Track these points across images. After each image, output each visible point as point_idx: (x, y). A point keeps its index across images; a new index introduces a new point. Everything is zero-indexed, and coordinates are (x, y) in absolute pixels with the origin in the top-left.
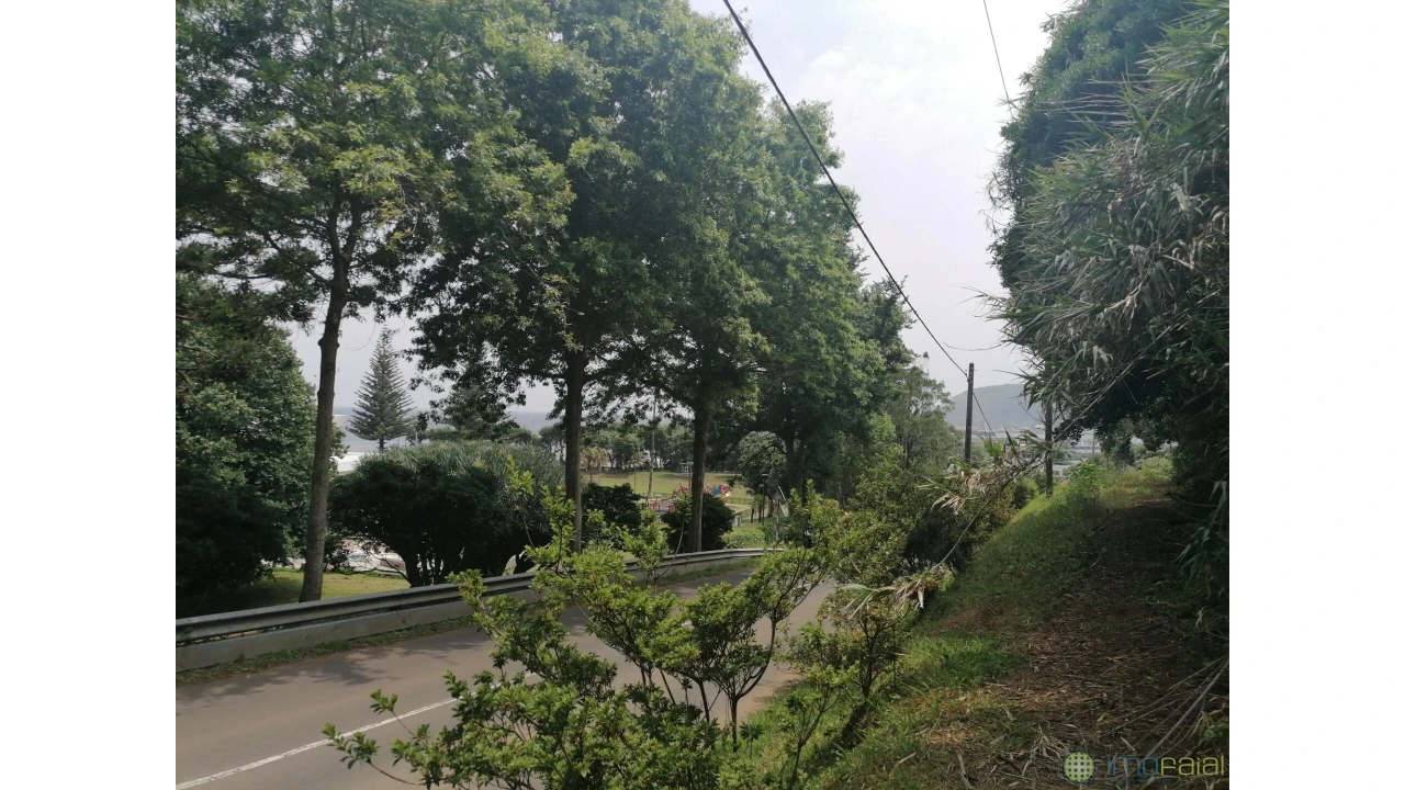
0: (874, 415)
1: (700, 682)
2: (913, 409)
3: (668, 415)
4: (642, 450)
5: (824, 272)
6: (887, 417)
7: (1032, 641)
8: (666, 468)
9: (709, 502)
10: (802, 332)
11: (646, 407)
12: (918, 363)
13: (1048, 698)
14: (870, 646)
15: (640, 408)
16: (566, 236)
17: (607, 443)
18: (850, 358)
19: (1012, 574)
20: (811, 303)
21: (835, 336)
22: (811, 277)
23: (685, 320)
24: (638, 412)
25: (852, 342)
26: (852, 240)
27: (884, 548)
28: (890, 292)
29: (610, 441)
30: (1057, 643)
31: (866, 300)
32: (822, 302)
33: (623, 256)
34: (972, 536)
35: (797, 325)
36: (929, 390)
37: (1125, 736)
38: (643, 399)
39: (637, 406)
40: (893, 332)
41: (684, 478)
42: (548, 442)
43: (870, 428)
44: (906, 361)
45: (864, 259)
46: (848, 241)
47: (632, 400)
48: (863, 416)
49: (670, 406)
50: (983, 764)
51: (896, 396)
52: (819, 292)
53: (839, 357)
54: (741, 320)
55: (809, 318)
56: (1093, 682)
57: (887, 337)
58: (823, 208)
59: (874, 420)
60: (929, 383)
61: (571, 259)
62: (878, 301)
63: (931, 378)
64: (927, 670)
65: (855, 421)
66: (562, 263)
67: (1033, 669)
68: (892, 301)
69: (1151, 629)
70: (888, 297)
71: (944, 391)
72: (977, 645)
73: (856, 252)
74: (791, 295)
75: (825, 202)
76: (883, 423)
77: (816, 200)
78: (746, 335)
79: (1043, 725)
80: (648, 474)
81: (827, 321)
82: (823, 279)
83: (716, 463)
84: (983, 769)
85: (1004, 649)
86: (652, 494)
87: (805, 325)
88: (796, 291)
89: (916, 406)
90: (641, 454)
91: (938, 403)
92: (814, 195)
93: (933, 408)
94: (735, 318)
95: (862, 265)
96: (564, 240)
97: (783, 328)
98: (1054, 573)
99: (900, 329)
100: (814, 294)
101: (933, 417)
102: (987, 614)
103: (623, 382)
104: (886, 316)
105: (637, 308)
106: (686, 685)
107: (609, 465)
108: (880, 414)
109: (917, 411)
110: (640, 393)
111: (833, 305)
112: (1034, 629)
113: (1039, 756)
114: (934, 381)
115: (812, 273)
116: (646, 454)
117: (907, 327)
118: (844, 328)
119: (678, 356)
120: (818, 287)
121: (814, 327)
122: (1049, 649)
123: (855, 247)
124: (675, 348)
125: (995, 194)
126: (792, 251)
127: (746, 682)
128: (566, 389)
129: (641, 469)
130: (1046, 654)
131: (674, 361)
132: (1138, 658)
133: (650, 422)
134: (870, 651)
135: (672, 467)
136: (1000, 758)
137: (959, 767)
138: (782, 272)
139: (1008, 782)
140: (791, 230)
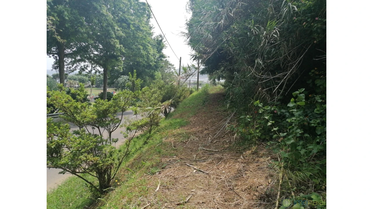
0: (156, 72)
1: (98, 128)
2: (166, 71)
3: (95, 69)
4: (88, 82)
5: (142, 28)
6: (160, 73)
7: (191, 119)
8: (96, 87)
9: (109, 94)
10: (136, 46)
11: (87, 66)
12: (167, 59)
13: (194, 129)
14: (151, 121)
15: (86, 66)
16: (52, 4)
17: (76, 79)
18: (150, 54)
19: (188, 107)
20: (138, 38)
21: (145, 48)
22: (138, 30)
23: (99, 39)
24: (85, 67)
25: (150, 49)
26: (150, 22)
27: (155, 95)
28: (161, 38)
29: (77, 79)
30: (197, 119)
31: (154, 40)
32: (141, 38)
33: (75, 14)
34: (179, 100)
35: (134, 44)
36: (170, 66)
37: (210, 135)
38: (86, 63)
39: (84, 66)
40: (161, 49)
41: (102, 89)
42: (55, 79)
43: (155, 76)
44: (164, 57)
45: (154, 28)
46: (149, 22)
47: (82, 64)
48: (153, 72)
49: (95, 67)
50: (178, 143)
51: (162, 67)
52: (140, 35)
53: (146, 53)
54: (116, 40)
55: (137, 42)
56: (204, 125)
57: (160, 50)
58: (141, 9)
59: (156, 73)
60: (170, 64)
61: (55, 12)
62: (157, 40)
63: (171, 63)
64: (166, 126)
65: (151, 73)
66: (52, 13)
67: (191, 124)
68: (161, 41)
69: (217, 114)
70: (160, 39)
71: (174, 67)
72: (178, 120)
73: (151, 26)
74: (132, 35)
75: (142, 7)
76: (158, 74)
77: (139, 6)
78: (118, 46)
79: (192, 134)
80: (90, 88)
81: (143, 43)
82: (142, 30)
83: (111, 85)
84: (178, 144)
85: (185, 121)
86: (92, 94)
87: (136, 44)
88: (134, 34)
89: (167, 70)
90: (87, 83)
91: (173, 70)
92: (139, 5)
93: (171, 71)
94: (115, 40)
95: (153, 30)
96: (52, 5)
97: (130, 44)
98: (197, 106)
99: (163, 49)
100: (139, 35)
101: (171, 73)
102: (181, 115)
103: (79, 58)
104: (159, 45)
105: (81, 33)
106: (93, 128)
107: (77, 86)
108: (158, 72)
109: (167, 72)
110: (85, 62)
111: (144, 39)
112: (192, 117)
113: (191, 140)
114: (172, 64)
115: (138, 28)
116: (89, 83)
117: (165, 48)
118: (147, 45)
119: (97, 51)
120: (140, 33)
121: (139, 44)
122: (195, 120)
123: (151, 24)
124: (96, 48)
125: (187, 8)
126: (132, 21)
127: (114, 128)
128: (58, 58)
129: (88, 87)
130: (194, 121)
131: (96, 53)
132: (214, 120)
133: (89, 71)
134: (151, 122)
135: (98, 86)
136: (182, 142)
137: (172, 145)
138: (129, 27)
139: (183, 146)
140: (132, 15)
